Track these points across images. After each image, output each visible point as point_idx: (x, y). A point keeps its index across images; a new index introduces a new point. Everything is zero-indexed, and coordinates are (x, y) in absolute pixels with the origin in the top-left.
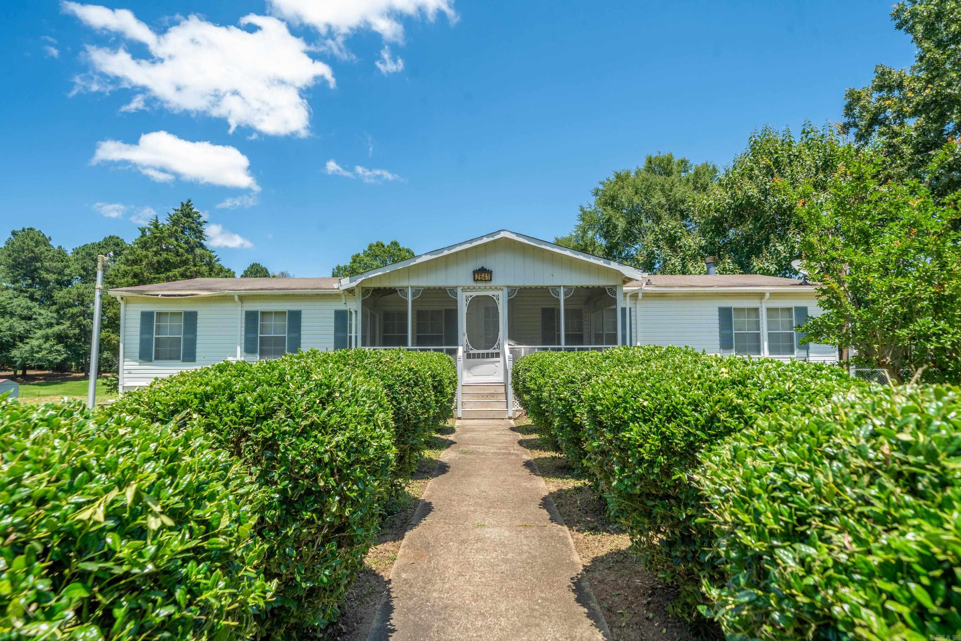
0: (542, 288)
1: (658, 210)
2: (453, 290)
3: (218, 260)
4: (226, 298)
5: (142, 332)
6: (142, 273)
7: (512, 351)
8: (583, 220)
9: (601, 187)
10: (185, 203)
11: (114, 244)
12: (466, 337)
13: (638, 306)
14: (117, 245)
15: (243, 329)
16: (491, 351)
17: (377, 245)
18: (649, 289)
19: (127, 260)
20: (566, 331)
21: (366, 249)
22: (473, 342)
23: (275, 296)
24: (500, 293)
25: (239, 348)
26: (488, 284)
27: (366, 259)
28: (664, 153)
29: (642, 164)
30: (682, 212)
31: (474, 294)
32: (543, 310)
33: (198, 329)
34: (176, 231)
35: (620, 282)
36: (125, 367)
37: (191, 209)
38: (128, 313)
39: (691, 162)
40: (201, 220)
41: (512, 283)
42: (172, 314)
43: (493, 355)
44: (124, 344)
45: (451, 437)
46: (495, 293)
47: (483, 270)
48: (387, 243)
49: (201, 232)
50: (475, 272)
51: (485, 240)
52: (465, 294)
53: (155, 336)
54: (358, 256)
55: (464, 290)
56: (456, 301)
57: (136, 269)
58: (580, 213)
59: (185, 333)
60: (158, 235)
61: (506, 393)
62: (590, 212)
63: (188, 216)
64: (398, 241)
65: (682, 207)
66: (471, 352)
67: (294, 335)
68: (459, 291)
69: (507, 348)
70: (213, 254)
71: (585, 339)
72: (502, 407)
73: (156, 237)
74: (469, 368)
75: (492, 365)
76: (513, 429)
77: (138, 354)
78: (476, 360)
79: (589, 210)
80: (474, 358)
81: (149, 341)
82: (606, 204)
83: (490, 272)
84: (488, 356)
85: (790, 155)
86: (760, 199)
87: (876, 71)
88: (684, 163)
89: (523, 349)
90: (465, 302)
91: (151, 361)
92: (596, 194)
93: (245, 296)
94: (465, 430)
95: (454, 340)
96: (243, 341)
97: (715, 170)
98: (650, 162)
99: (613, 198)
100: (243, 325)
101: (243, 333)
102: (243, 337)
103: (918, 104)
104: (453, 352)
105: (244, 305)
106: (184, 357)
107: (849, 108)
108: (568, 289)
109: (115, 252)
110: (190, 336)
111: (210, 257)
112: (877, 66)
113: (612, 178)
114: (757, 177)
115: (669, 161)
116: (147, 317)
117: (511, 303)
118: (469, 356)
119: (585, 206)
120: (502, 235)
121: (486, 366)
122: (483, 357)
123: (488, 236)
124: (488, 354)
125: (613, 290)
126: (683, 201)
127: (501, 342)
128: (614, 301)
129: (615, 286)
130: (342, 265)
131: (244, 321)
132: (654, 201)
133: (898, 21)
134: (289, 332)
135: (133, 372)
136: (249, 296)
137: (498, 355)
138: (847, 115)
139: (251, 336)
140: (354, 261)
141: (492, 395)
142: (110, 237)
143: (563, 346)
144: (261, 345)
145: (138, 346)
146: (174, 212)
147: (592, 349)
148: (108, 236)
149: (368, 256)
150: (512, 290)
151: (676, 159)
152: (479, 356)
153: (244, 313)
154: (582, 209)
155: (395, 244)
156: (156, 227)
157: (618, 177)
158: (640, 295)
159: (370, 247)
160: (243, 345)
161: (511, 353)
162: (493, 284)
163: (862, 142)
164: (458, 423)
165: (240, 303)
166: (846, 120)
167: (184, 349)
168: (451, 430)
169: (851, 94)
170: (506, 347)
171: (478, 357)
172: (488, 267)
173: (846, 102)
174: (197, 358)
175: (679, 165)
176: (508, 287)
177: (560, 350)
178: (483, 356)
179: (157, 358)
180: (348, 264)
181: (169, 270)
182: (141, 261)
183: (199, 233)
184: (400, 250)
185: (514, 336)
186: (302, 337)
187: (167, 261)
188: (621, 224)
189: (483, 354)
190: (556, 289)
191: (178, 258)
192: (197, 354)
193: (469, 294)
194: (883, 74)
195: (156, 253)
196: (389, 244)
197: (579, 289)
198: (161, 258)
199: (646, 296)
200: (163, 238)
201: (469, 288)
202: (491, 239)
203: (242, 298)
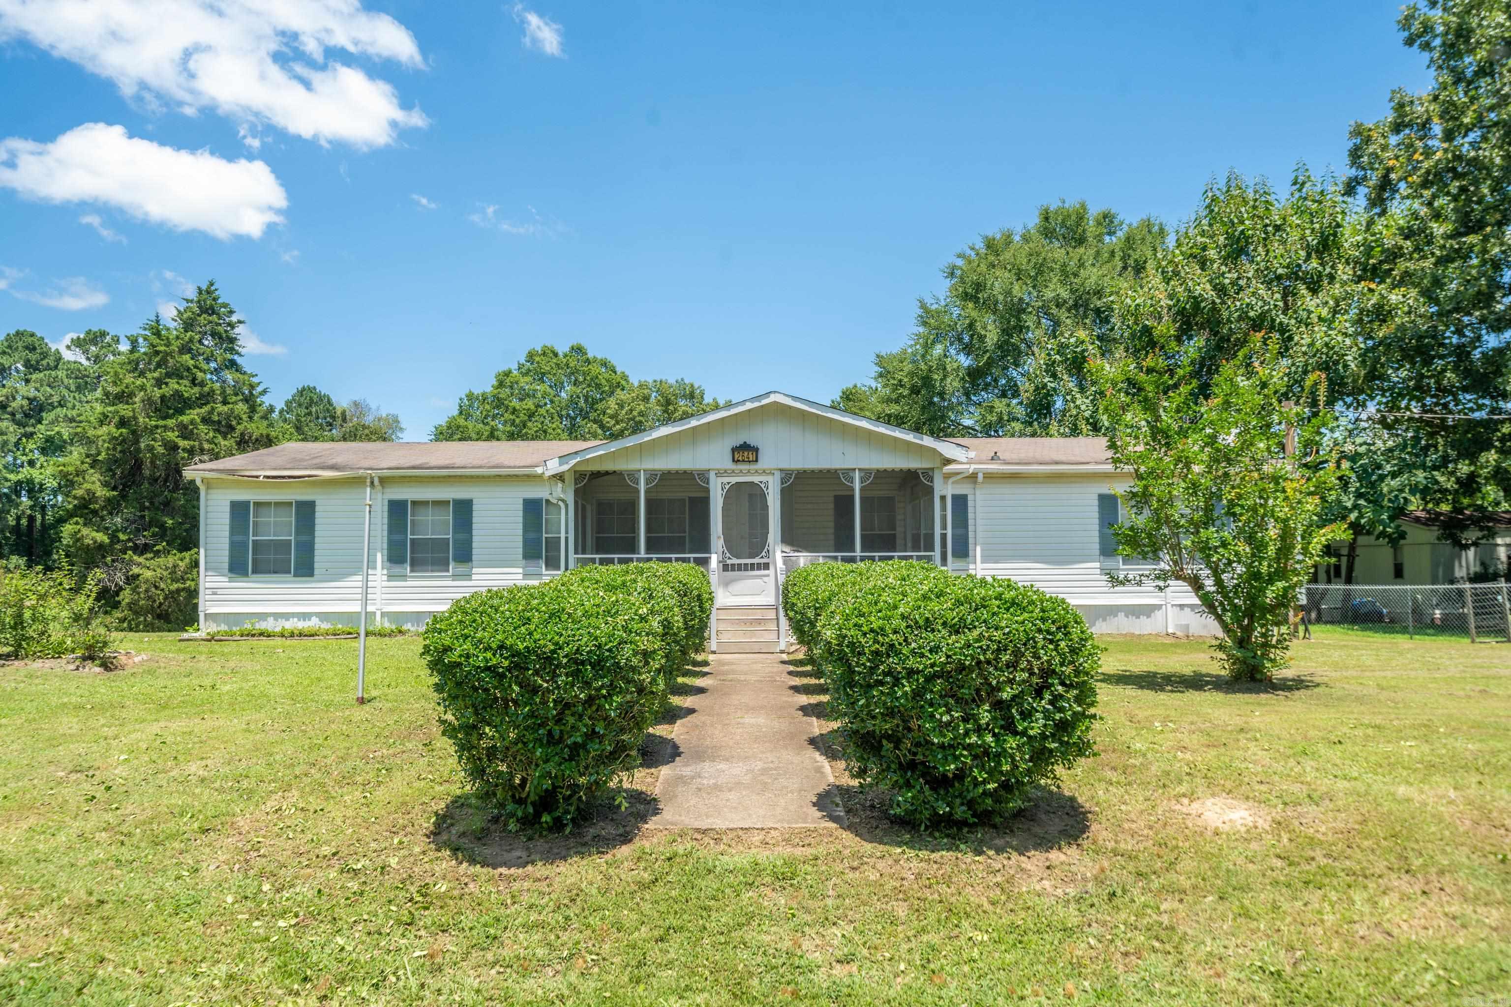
0: (829, 471)
1: (1055, 310)
2: (704, 475)
3: (265, 392)
4: (356, 482)
5: (233, 532)
6: (135, 418)
7: (786, 560)
8: (925, 324)
9: (960, 262)
10: (204, 288)
11: (26, 348)
12: (721, 541)
13: (978, 492)
14: (32, 349)
15: (386, 527)
16: (756, 561)
17: (544, 354)
18: (994, 467)
19: (107, 394)
20: (862, 529)
21: (523, 361)
22: (731, 547)
23: (433, 477)
24: (770, 479)
25: (379, 556)
26: (753, 467)
27: (524, 381)
28: (1072, 203)
29: (1034, 221)
30: (1098, 311)
31: (734, 480)
32: (836, 497)
33: (317, 528)
34: (191, 340)
35: (937, 464)
36: (208, 585)
37: (215, 299)
38: (210, 503)
39: (1120, 217)
40: (234, 318)
41: (785, 465)
42: (277, 504)
43: (759, 567)
44: (206, 550)
45: (706, 669)
46: (763, 478)
47: (745, 447)
48: (562, 348)
49: (232, 340)
50: (734, 450)
51: (749, 406)
52: (720, 480)
53: (251, 538)
54: (508, 374)
55: (719, 474)
56: (707, 490)
57: (125, 410)
58: (920, 312)
59: (297, 533)
60: (162, 348)
61: (778, 619)
62: (938, 312)
63: (211, 310)
64: (585, 344)
65: (1099, 304)
66: (729, 562)
67: (461, 536)
68: (712, 476)
69: (779, 557)
70: (255, 380)
71: (899, 542)
72: (772, 637)
73: (157, 353)
74: (726, 584)
75: (759, 581)
76: (784, 662)
77: (226, 565)
78: (737, 573)
79: (934, 307)
80: (733, 570)
81: (245, 545)
82: (966, 297)
83: (756, 450)
84: (752, 567)
85: (1266, 226)
86: (1213, 302)
87: (1391, 100)
88: (1107, 220)
89: (803, 559)
90: (720, 491)
91: (247, 575)
92: (952, 274)
93: (388, 478)
94: (721, 663)
95: (702, 544)
96: (385, 546)
97: (1162, 231)
98: (1047, 219)
99: (979, 286)
100: (386, 521)
101: (385, 533)
102: (385, 539)
103: (1428, 172)
104: (704, 562)
105: (387, 490)
106: (296, 569)
107: (1355, 155)
108: (866, 473)
109: (27, 364)
110: (304, 538)
111: (252, 387)
112: (1393, 92)
113: (980, 245)
114: (1213, 262)
115: (1081, 218)
116: (239, 510)
117: (786, 494)
118: (726, 568)
119: (929, 301)
120: (773, 398)
121: (749, 582)
122: (746, 570)
123: (752, 400)
124: (753, 564)
125: (928, 474)
126: (1099, 293)
127: (771, 549)
128: (930, 491)
129: (932, 469)
130: (477, 391)
131: (386, 514)
132: (1049, 294)
133: (1406, 34)
134: (454, 532)
135: (219, 592)
136: (393, 477)
137: (766, 566)
138: (1353, 164)
139: (397, 537)
140: (501, 384)
141: (759, 621)
142: (18, 333)
143: (858, 553)
144: (412, 552)
145: (227, 553)
146: (185, 304)
147: (900, 558)
148: (12, 332)
149: (526, 374)
150: (786, 475)
151: (1094, 211)
152: (739, 567)
153: (386, 503)
154: (923, 306)
155: (578, 350)
156: (158, 334)
157: (990, 245)
158: (980, 476)
159: (531, 357)
160: (385, 552)
161: (785, 563)
162: (760, 466)
163: (1377, 210)
164: (711, 657)
165: (380, 488)
166: (1353, 172)
167: (296, 557)
168: (706, 663)
169: (1358, 131)
170: (779, 554)
171: (740, 569)
172: (752, 442)
173: (1350, 145)
174: (316, 572)
175: (1099, 224)
176: (781, 470)
177: (852, 560)
178: (746, 567)
179: (255, 572)
180: (489, 389)
181: (181, 412)
182: (132, 395)
183: (228, 341)
184: (588, 362)
185: (790, 538)
186: (475, 539)
187: (178, 394)
188: (992, 336)
189: (746, 565)
190: (848, 473)
191: (197, 390)
192: (316, 565)
193: (726, 480)
194: (1401, 105)
195: (159, 383)
196: (567, 349)
197: (882, 475)
198: (166, 391)
199: (990, 477)
200: (170, 354)
201: (726, 471)
202: (756, 404)
203: (383, 481)
